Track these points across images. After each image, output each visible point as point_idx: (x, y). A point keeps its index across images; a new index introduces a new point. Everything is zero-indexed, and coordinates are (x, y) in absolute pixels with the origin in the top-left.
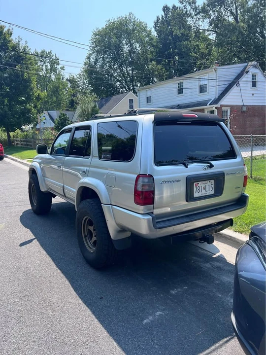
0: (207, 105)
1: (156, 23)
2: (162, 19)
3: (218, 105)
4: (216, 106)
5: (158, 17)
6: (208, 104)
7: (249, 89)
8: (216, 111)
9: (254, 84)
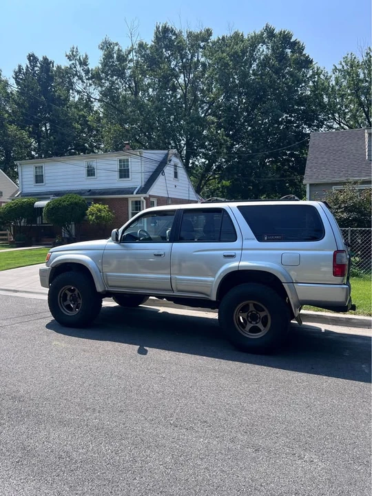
0: (133, 194)
1: (17, 74)
2: (27, 70)
3: (147, 195)
4: (144, 195)
5: (20, 66)
6: (135, 193)
7: (172, 179)
8: (145, 201)
9: (176, 176)
